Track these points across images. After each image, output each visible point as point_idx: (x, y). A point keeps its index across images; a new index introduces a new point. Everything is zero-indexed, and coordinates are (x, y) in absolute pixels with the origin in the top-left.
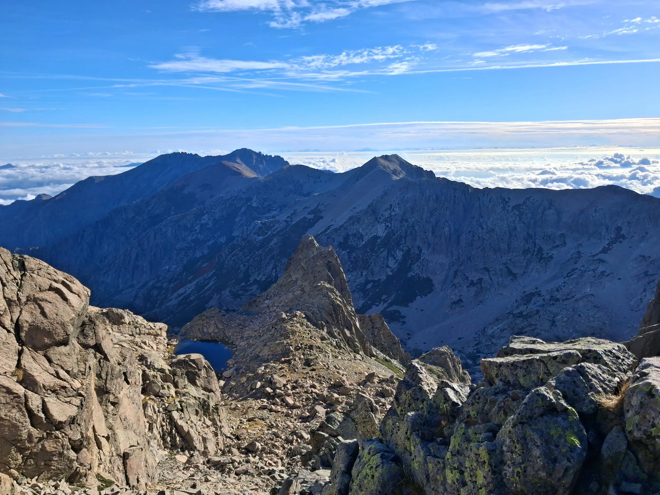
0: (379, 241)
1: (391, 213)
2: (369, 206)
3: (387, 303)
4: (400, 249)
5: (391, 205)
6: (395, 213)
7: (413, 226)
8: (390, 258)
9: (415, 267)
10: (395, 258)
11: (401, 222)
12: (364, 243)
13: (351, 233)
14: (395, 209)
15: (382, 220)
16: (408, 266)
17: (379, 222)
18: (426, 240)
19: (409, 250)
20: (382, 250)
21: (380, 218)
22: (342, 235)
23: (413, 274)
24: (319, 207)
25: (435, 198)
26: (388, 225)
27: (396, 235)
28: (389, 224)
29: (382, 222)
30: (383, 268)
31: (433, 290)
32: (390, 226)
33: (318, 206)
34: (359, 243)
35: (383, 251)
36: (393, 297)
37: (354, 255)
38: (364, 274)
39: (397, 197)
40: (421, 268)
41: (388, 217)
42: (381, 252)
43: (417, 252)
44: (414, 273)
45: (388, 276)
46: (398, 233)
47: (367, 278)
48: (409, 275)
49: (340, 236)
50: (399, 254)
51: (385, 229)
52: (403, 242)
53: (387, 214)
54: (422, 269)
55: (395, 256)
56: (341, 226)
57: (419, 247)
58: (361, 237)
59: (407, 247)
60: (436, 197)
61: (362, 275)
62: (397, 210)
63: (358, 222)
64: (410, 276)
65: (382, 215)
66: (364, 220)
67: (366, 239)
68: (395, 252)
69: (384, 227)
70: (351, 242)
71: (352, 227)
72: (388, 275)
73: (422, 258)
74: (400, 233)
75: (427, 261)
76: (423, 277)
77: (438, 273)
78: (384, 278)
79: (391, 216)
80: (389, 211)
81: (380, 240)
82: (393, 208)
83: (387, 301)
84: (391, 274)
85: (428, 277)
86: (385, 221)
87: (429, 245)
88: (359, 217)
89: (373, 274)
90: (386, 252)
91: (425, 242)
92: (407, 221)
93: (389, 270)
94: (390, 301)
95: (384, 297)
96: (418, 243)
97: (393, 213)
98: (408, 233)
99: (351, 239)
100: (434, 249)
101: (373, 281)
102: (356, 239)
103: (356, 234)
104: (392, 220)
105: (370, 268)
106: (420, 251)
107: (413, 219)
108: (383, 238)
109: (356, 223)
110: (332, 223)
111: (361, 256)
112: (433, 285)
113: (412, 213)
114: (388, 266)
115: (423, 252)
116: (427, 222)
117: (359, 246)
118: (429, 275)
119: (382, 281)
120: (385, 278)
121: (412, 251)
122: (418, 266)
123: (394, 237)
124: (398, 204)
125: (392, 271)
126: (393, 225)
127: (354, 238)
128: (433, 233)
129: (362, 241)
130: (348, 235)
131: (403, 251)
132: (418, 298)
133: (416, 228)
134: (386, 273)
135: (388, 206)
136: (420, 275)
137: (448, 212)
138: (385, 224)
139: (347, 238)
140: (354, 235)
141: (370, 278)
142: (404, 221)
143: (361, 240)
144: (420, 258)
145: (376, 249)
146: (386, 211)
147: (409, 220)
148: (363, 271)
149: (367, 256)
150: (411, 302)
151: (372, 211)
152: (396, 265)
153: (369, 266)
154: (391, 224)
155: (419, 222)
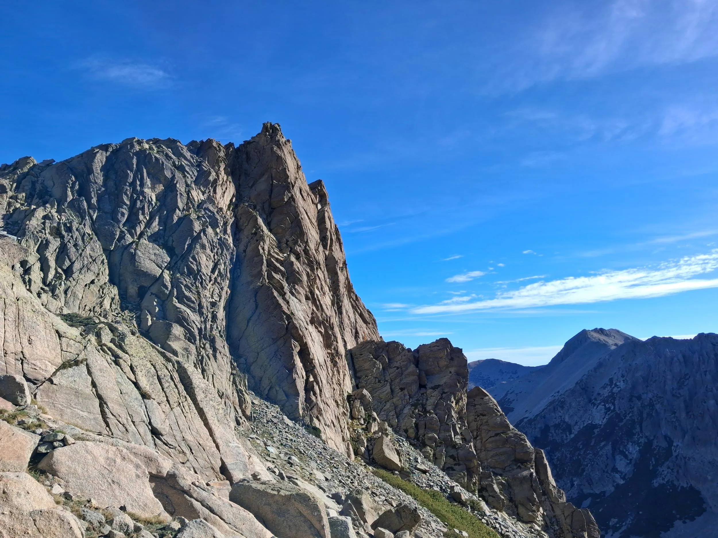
0: (596, 431)
1: (612, 390)
2: (577, 383)
3: (620, 531)
4: (633, 443)
5: (611, 380)
6: (619, 389)
7: (651, 405)
8: (618, 457)
9: (664, 470)
10: (626, 457)
11: (630, 400)
12: (572, 436)
13: (551, 424)
14: (618, 384)
15: (599, 402)
16: (651, 468)
17: (594, 404)
18: (677, 424)
19: (649, 443)
20: (603, 444)
21: (595, 399)
22: (539, 426)
23: (662, 482)
24: (509, 397)
25: (682, 360)
26: (609, 408)
27: (625, 421)
28: (610, 405)
29: (599, 404)
30: (607, 472)
31: (705, 510)
32: (612, 408)
33: (506, 395)
34: (565, 437)
35: (604, 446)
36: (629, 521)
37: (558, 454)
38: (575, 483)
39: (619, 368)
40: (675, 470)
41: (608, 397)
42: (602, 448)
43: (664, 444)
44: (663, 479)
45: (618, 487)
46: (628, 418)
47: (582, 490)
48: (656, 483)
49: (535, 428)
50: (633, 450)
51: (606, 413)
52: (638, 430)
53: (606, 393)
54: (678, 472)
55: (627, 452)
56: (537, 416)
57: (666, 437)
58: (568, 428)
59: (646, 437)
60: (684, 357)
61: (572, 485)
62: (622, 385)
63: (562, 407)
64: (656, 485)
65: (599, 394)
66: (570, 403)
67: (576, 430)
68: (625, 446)
69: (603, 411)
70: (552, 436)
71: (553, 414)
72: (618, 485)
73: (675, 454)
74: (630, 417)
75: (685, 458)
76: (682, 487)
77: (709, 478)
78: (610, 489)
79: (613, 394)
80: (609, 388)
81: (598, 430)
82: (614, 382)
83: (620, 528)
84: (622, 482)
85: (691, 488)
86: (605, 401)
87: (684, 433)
88: (563, 400)
89: (590, 482)
90: (609, 447)
91: (676, 427)
92: (639, 398)
93: (618, 476)
94: (624, 528)
95: (613, 521)
96: (665, 430)
97: (615, 390)
98: (645, 415)
99: (553, 432)
100: (694, 438)
101: (590, 495)
102: (560, 431)
103: (559, 424)
104: (614, 399)
105: (585, 474)
106: (670, 443)
107: (650, 395)
108: (602, 427)
109: (559, 409)
110: (527, 415)
111: (568, 456)
112: (702, 501)
113: (647, 386)
114: (615, 470)
115: (675, 444)
116: (673, 395)
117: (565, 442)
118: (693, 483)
119: (607, 494)
120: (613, 489)
121: (655, 443)
122: (669, 468)
123: (622, 424)
124: (623, 376)
125: (624, 478)
126: (617, 407)
127: (557, 431)
128: (687, 413)
129: (570, 433)
130: (547, 427)
131: (639, 444)
132: (678, 523)
133: (658, 407)
134: (614, 481)
135: (606, 381)
136: (676, 483)
137: (709, 377)
138: (605, 405)
139: (545, 430)
140: (557, 426)
141: (586, 491)
142: (634, 399)
143: (568, 433)
144: (672, 455)
145: (592, 444)
146: (604, 388)
147: (644, 396)
148: (575, 479)
149: (579, 455)
150: (665, 532)
151: (583, 389)
152: (630, 468)
153: (583, 470)
154: (614, 404)
155: (660, 397)
